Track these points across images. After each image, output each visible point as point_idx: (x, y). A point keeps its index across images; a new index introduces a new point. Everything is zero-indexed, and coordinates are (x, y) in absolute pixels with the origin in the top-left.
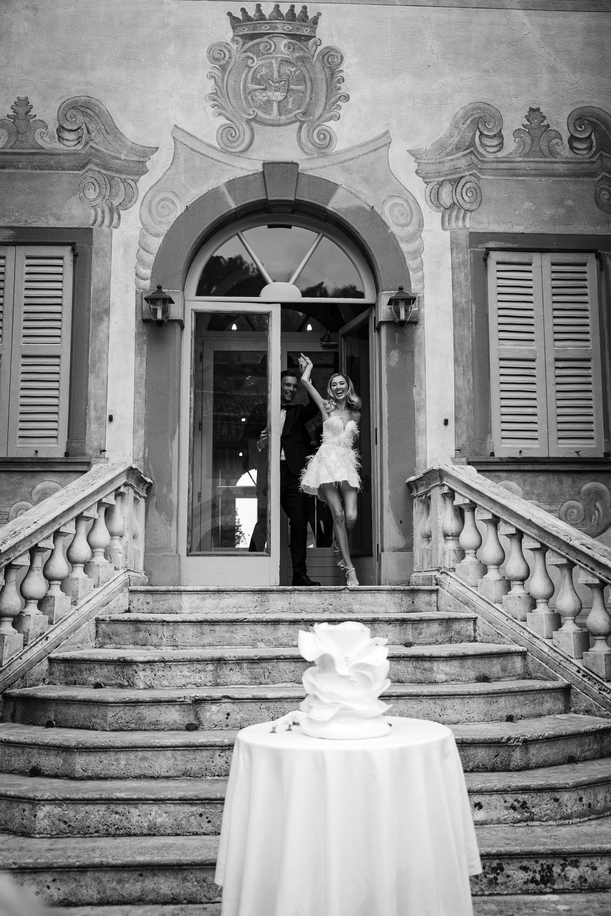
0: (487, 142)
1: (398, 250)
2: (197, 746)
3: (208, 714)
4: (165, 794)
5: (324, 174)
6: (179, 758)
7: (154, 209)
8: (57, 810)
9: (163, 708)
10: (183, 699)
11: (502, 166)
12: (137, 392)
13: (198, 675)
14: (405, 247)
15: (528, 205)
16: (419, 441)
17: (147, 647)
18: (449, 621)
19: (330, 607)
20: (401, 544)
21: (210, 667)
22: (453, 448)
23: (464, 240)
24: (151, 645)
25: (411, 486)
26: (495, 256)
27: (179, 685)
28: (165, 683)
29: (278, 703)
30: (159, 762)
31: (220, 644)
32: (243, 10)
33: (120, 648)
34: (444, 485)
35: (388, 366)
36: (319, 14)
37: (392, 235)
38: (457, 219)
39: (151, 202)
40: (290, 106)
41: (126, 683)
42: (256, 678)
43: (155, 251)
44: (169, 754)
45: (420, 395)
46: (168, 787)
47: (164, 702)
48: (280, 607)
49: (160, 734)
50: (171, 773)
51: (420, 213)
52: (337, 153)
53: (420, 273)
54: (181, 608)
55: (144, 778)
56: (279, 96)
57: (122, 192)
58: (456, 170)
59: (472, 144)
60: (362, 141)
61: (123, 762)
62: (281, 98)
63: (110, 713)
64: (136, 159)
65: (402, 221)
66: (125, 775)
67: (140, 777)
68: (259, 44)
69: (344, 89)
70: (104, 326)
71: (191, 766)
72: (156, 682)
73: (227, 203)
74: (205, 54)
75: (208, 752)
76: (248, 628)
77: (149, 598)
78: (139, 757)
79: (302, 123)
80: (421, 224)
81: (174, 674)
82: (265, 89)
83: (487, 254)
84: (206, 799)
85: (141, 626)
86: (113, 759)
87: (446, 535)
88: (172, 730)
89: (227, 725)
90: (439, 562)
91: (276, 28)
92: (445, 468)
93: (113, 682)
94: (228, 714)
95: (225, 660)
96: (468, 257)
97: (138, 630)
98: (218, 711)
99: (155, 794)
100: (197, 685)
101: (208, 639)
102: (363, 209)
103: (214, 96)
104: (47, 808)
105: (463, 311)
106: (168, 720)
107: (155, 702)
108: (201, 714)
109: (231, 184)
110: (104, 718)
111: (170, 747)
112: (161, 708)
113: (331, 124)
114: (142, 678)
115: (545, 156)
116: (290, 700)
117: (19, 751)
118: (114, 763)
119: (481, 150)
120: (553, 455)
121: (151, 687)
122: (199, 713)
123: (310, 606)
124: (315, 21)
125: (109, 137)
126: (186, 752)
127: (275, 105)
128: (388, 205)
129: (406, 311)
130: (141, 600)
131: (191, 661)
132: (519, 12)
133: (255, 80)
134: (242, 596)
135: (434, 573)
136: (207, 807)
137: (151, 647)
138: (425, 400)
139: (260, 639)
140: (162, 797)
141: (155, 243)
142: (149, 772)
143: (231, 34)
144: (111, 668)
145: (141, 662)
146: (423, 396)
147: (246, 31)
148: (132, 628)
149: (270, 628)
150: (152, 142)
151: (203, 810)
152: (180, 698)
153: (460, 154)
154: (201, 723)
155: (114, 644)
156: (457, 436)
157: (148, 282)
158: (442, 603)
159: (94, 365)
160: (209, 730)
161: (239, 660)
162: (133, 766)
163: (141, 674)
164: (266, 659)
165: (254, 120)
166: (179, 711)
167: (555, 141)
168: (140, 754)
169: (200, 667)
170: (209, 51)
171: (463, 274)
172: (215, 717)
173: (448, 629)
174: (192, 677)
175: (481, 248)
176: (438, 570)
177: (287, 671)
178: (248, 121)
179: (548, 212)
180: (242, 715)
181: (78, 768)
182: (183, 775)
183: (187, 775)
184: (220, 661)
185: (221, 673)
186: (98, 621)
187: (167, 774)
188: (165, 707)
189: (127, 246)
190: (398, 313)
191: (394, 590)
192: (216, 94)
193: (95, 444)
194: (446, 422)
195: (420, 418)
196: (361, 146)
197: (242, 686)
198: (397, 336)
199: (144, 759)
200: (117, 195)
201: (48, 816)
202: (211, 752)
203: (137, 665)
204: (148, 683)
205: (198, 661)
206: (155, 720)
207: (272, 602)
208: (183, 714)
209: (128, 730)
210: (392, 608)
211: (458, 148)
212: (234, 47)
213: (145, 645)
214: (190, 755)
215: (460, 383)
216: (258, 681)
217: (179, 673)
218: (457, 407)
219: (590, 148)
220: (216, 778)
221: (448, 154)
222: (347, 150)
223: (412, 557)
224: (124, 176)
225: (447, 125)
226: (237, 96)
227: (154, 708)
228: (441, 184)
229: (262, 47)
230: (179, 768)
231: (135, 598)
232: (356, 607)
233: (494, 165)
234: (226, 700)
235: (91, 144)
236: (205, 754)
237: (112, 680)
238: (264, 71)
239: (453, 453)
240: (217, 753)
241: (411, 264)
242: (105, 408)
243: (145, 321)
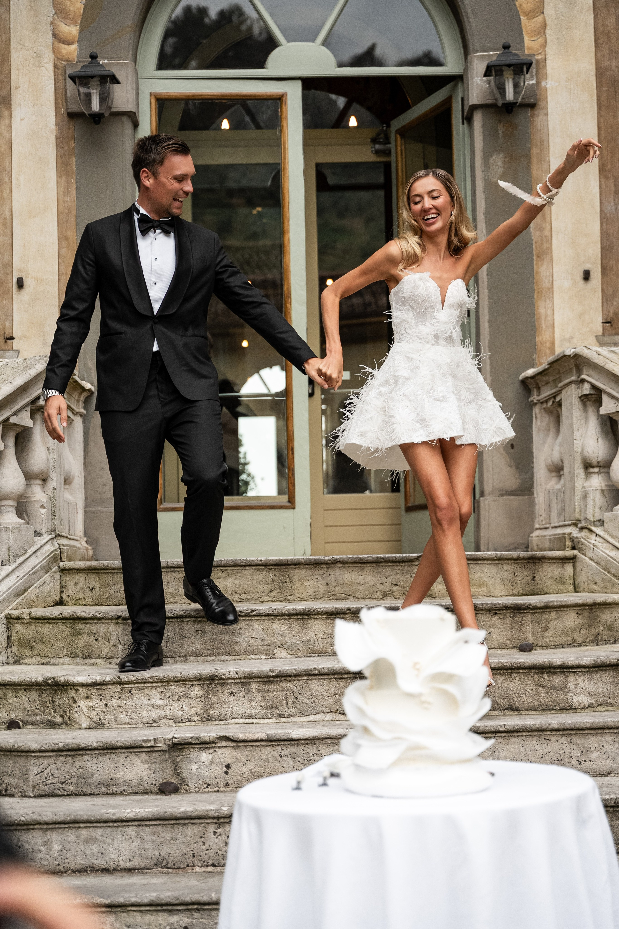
2: (177, 819)
3: (195, 767)
4: (127, 895)
6: (148, 838)
9: (120, 758)
10: (152, 743)
12: (62, 238)
13: (177, 704)
16: (542, 308)
17: (93, 661)
18: (595, 607)
19: (395, 588)
20: (513, 483)
21: (197, 691)
22: (599, 319)
24: (99, 657)
25: (527, 386)
27: (146, 720)
28: (123, 717)
29: (311, 747)
30: (116, 845)
31: (213, 653)
33: (47, 664)
34: (583, 381)
35: (487, 181)
41: (59, 720)
42: (272, 708)
44: (131, 831)
45: (541, 229)
46: (131, 885)
47: (122, 748)
48: (311, 591)
49: (117, 800)
50: (136, 863)
53: (539, 19)
55: (92, 871)
61: (56, 847)
63: (34, 768)
66: (61, 868)
67: (86, 871)
70: (2, 125)
71: (169, 850)
72: (108, 717)
75: (195, 827)
76: (258, 626)
77: (94, 581)
78: (82, 837)
81: (138, 702)
84: (193, 903)
85: (82, 626)
86: (39, 841)
87: (587, 466)
88: (136, 793)
89: (227, 784)
90: (577, 510)
92: (585, 353)
93: (38, 718)
94: (228, 766)
95: (221, 679)
97: (77, 634)
98: (212, 762)
99: (109, 896)
100: (177, 721)
101: (192, 645)
106: (129, 777)
107: (108, 749)
108: (183, 767)
110: (24, 776)
111: (132, 820)
112: (116, 759)
114: (85, 710)
116: (329, 741)
118: (42, 848)
121: (100, 725)
122: (180, 764)
123: (361, 588)
126: (160, 828)
129: (516, 86)
130: (81, 584)
134: (248, 572)
135: (567, 530)
136: (196, 915)
137: (99, 661)
138: (549, 239)
139: (279, 643)
140: (121, 900)
142: (101, 862)
144: (33, 695)
145: (83, 685)
146: (547, 232)
148: (66, 629)
149: (296, 625)
151: (189, 921)
152: (148, 741)
154: (183, 782)
155: (38, 658)
156: (606, 298)
157: (74, 48)
158: (582, 578)
160: (196, 792)
161: (245, 678)
162: (74, 852)
163: (83, 704)
164: (290, 676)
166: (147, 762)
168: (84, 833)
169: (179, 690)
171: (613, 18)
172: (205, 772)
173: (592, 622)
174: (167, 708)
176: (575, 525)
177: (325, 694)
180: (250, 767)
182: (156, 865)
183: (162, 865)
184: (212, 681)
185: (215, 699)
186: (10, 620)
187: (128, 865)
188: (123, 756)
190: (502, 89)
191: (500, 559)
194: (587, 276)
195: (542, 271)
197: (251, 720)
198: (501, 129)
199: (90, 840)
202: (201, 827)
203: (77, 690)
204: (96, 719)
206: (107, 777)
207: (297, 584)
208: (153, 767)
209: (63, 795)
210: (501, 589)
213: (89, 657)
214: (167, 833)
215: (610, 208)
216: (276, 712)
217: (146, 702)
218: (605, 249)
220: (210, 869)
223: (532, 503)
227: (105, 759)
230: (149, 854)
231: (70, 581)
234: (224, 744)
236: (191, 831)
237: (35, 715)
239: (599, 328)
240: (211, 829)
241: (523, 3)
242: (9, 265)
243: (71, 116)
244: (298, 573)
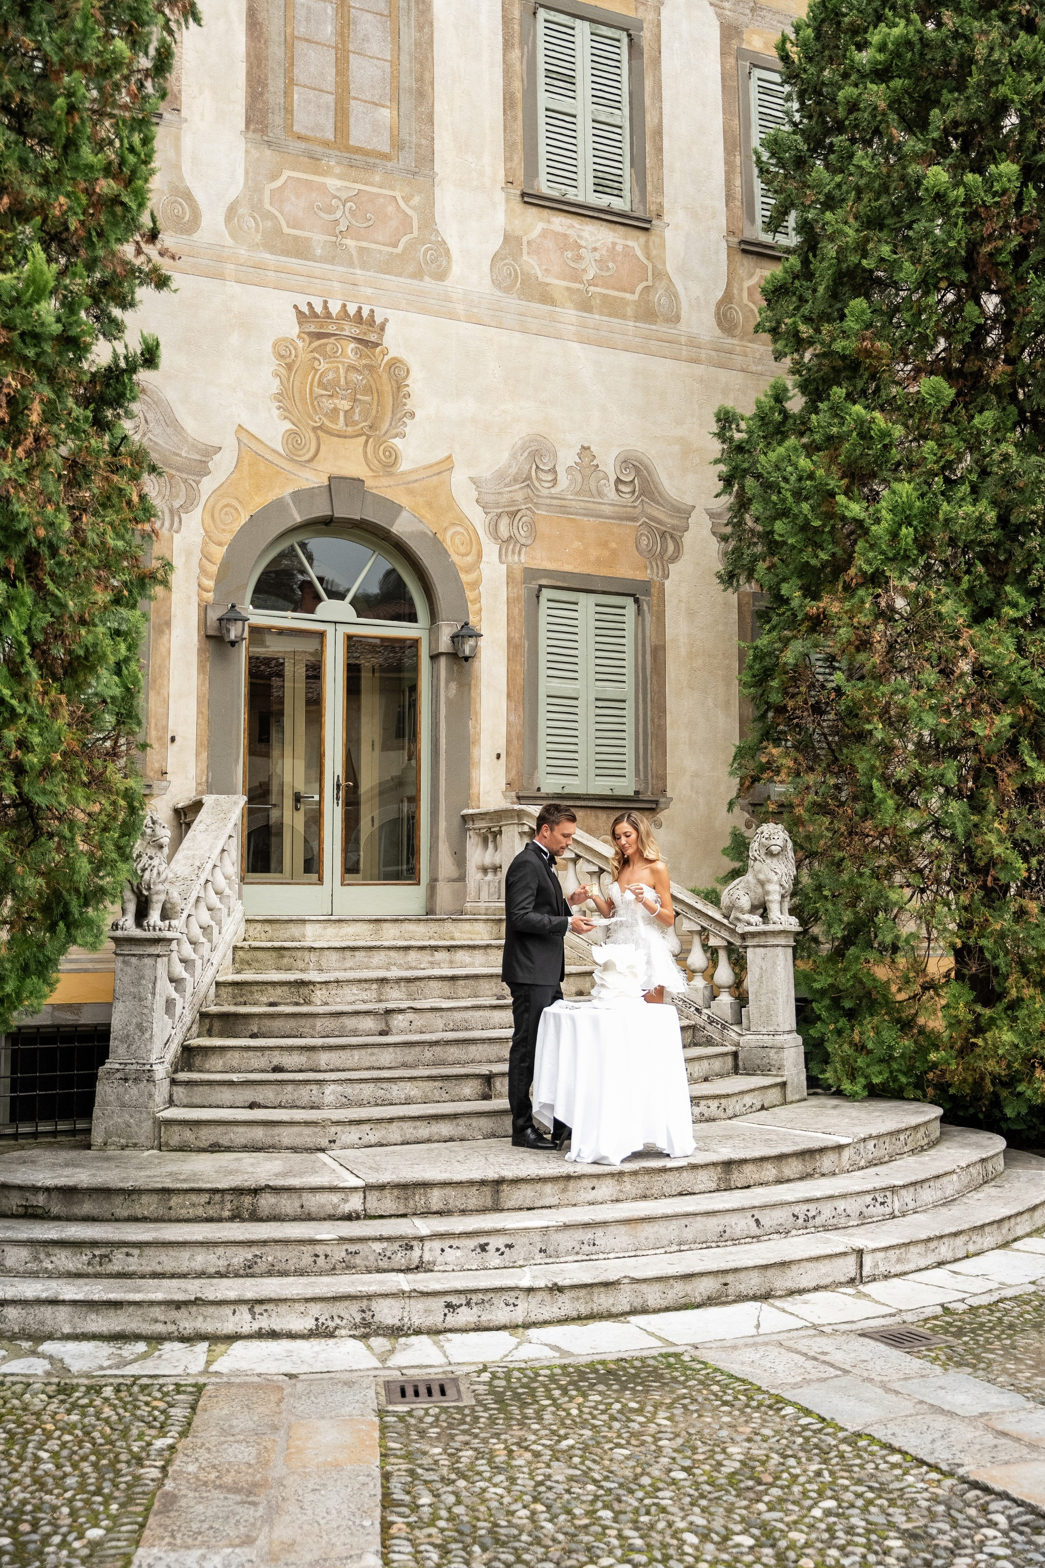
0: (543, 476)
1: (458, 579)
3: (396, 1021)
5: (388, 494)
7: (216, 516)
8: (339, 1088)
10: (377, 1010)
11: (555, 502)
12: (199, 712)
13: (364, 993)
14: (465, 578)
15: (577, 544)
16: (474, 774)
20: (455, 874)
21: (375, 986)
22: (504, 782)
23: (519, 575)
25: (465, 818)
26: (546, 593)
31: (360, 968)
32: (309, 304)
34: (523, 824)
35: (447, 697)
36: (386, 320)
37: (453, 563)
38: (513, 552)
39: (213, 507)
40: (356, 417)
41: (302, 1001)
43: (218, 562)
44: (391, 1049)
45: (475, 728)
47: (362, 1013)
51: (479, 544)
52: (403, 473)
53: (478, 604)
54: (304, 936)
56: (345, 405)
57: (183, 493)
58: (513, 502)
59: (528, 478)
60: (426, 463)
62: (347, 408)
63: (319, 1023)
64: (198, 457)
65: (462, 550)
68: (326, 345)
69: (410, 405)
70: (165, 639)
73: (292, 515)
74: (270, 349)
76: (383, 954)
77: (267, 927)
79: (369, 437)
80: (480, 555)
81: (346, 992)
82: (331, 396)
83: (540, 590)
85: (286, 953)
89: (410, 1031)
91: (343, 329)
93: (288, 1000)
94: (411, 1022)
96: (523, 592)
97: (283, 957)
98: (403, 1020)
100: (364, 1002)
101: (349, 963)
102: (425, 534)
103: (280, 397)
104: (332, 1087)
105: (516, 647)
106: (366, 1026)
107: (356, 1013)
109: (296, 495)
110: (313, 1027)
112: (359, 1018)
113: (397, 441)
114: (318, 996)
115: (593, 496)
117: (259, 1054)
119: (537, 484)
120: (592, 791)
121: (326, 1004)
122: (389, 1021)
124: (382, 328)
125: (168, 430)
127: (342, 414)
128: (449, 533)
129: (471, 647)
130: (258, 929)
131: (360, 981)
132: (576, 345)
133: (321, 384)
134: (359, 924)
136: (445, 1082)
138: (479, 734)
141: (219, 553)
142: (376, 1065)
143: (296, 330)
144: (285, 988)
145: (318, 983)
146: (478, 730)
147: (312, 328)
148: (274, 954)
149: (402, 953)
150: (215, 441)
152: (374, 1009)
153: (518, 486)
154: (391, 1028)
156: (508, 770)
157: (211, 594)
159: (154, 681)
161: (399, 979)
163: (318, 993)
165: (320, 428)
166: (374, 1020)
167: (603, 482)
169: (366, 986)
170: (275, 345)
171: (517, 609)
172: (401, 1024)
175: (534, 585)
178: (314, 429)
179: (594, 553)
180: (422, 1022)
181: (323, 1063)
183: (404, 1065)
184: (383, 981)
186: (235, 948)
188: (362, 1017)
189: (189, 554)
190: (463, 648)
192: (281, 394)
193: (157, 765)
194: (498, 756)
195: (475, 752)
196: (425, 468)
198: (456, 668)
199: (372, 1054)
200: (178, 496)
201: (333, 1093)
203: (315, 986)
204: (324, 999)
205: (366, 981)
206: (354, 1028)
208: (376, 1022)
210: (486, 936)
211: (515, 480)
212: (300, 344)
213: (290, 970)
214: (406, 1050)
215: (512, 718)
216: (413, 995)
217: (350, 992)
218: (509, 742)
219: (634, 492)
221: (506, 485)
222: (412, 472)
223: (466, 887)
224: (184, 476)
225: (506, 455)
226: (303, 399)
227: (353, 1018)
228: (499, 516)
229: (328, 348)
231: (252, 927)
232: (457, 935)
233: (548, 501)
234: (410, 1011)
235: (149, 435)
236: (418, 1049)
237: (287, 998)
238: (331, 376)
239: (504, 791)
241: (470, 595)
242: (166, 728)
243: (208, 637)
244: (386, 925)
